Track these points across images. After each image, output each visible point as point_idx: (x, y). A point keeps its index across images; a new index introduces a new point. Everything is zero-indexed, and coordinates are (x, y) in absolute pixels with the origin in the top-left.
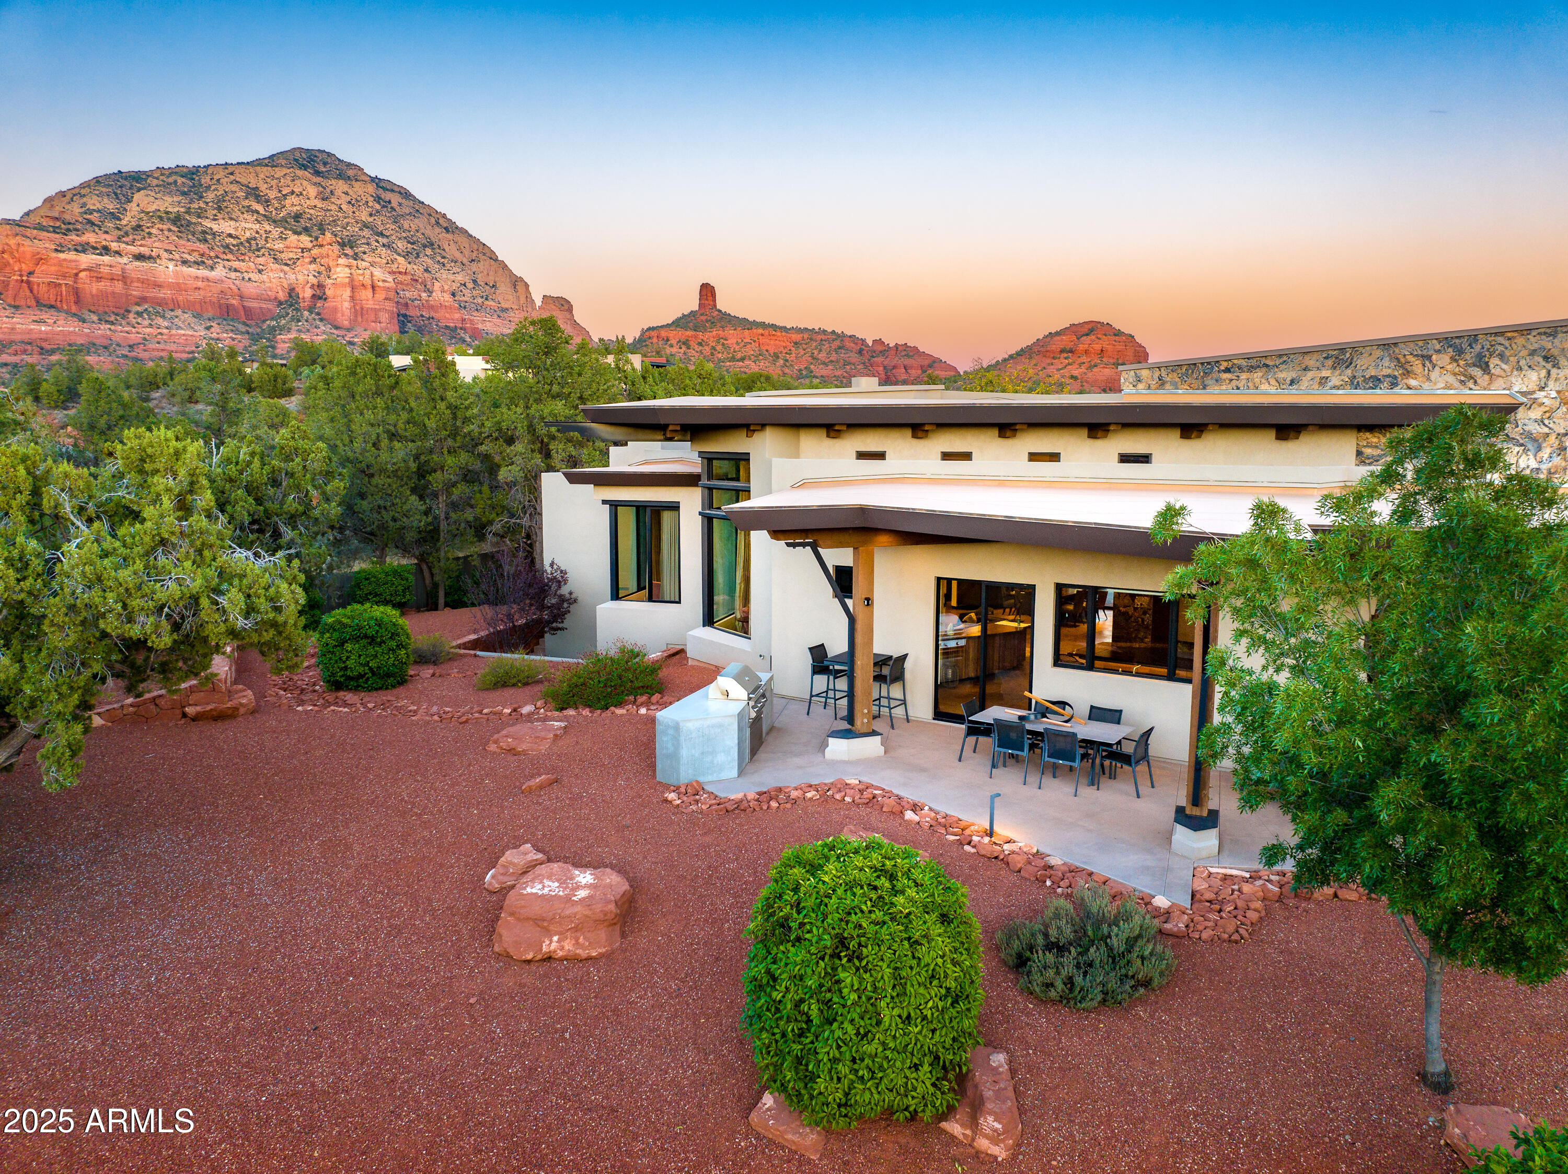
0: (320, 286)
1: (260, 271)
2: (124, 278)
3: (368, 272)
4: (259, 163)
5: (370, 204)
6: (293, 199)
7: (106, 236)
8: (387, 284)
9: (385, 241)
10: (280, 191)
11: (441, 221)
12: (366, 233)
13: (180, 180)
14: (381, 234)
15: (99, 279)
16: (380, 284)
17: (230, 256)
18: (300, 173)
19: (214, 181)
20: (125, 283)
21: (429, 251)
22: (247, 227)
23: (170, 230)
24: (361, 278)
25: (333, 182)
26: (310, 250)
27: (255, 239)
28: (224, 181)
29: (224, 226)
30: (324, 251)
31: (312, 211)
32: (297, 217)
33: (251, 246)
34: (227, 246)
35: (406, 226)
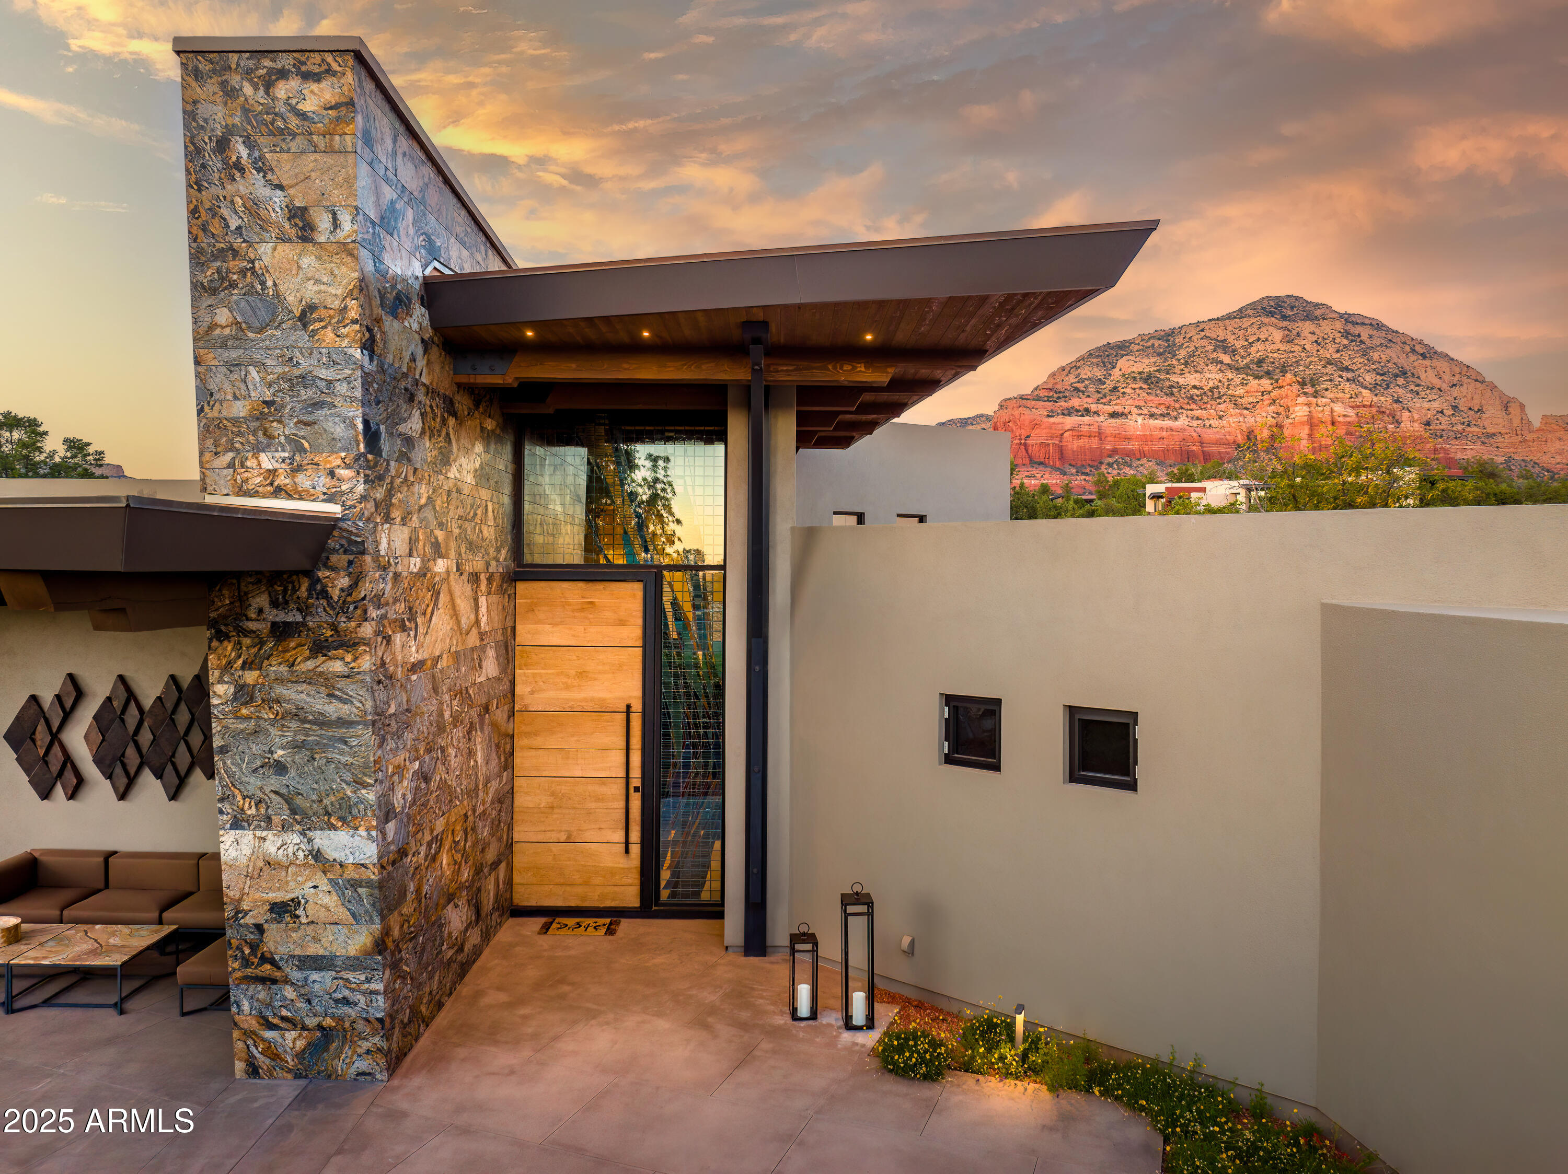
0: (1279, 426)
1: (1220, 418)
2: (1100, 435)
3: (1327, 408)
4: (1229, 317)
5: (1338, 340)
6: (1260, 346)
7: (1089, 400)
8: (1348, 419)
9: (1350, 375)
10: (1247, 340)
11: (1418, 348)
12: (1330, 369)
13: (1157, 343)
14: (1347, 369)
15: (1079, 437)
16: (1341, 419)
17: (1193, 406)
18: (1266, 320)
19: (1186, 340)
20: (1101, 439)
21: (1401, 381)
22: (1211, 376)
23: (1141, 388)
24: (1320, 415)
25: (1300, 324)
26: (1270, 392)
27: (1218, 387)
28: (1195, 338)
29: (1191, 379)
30: (1283, 392)
31: (1275, 355)
32: (1260, 362)
33: (1214, 395)
34: (1192, 397)
35: (1376, 356)
